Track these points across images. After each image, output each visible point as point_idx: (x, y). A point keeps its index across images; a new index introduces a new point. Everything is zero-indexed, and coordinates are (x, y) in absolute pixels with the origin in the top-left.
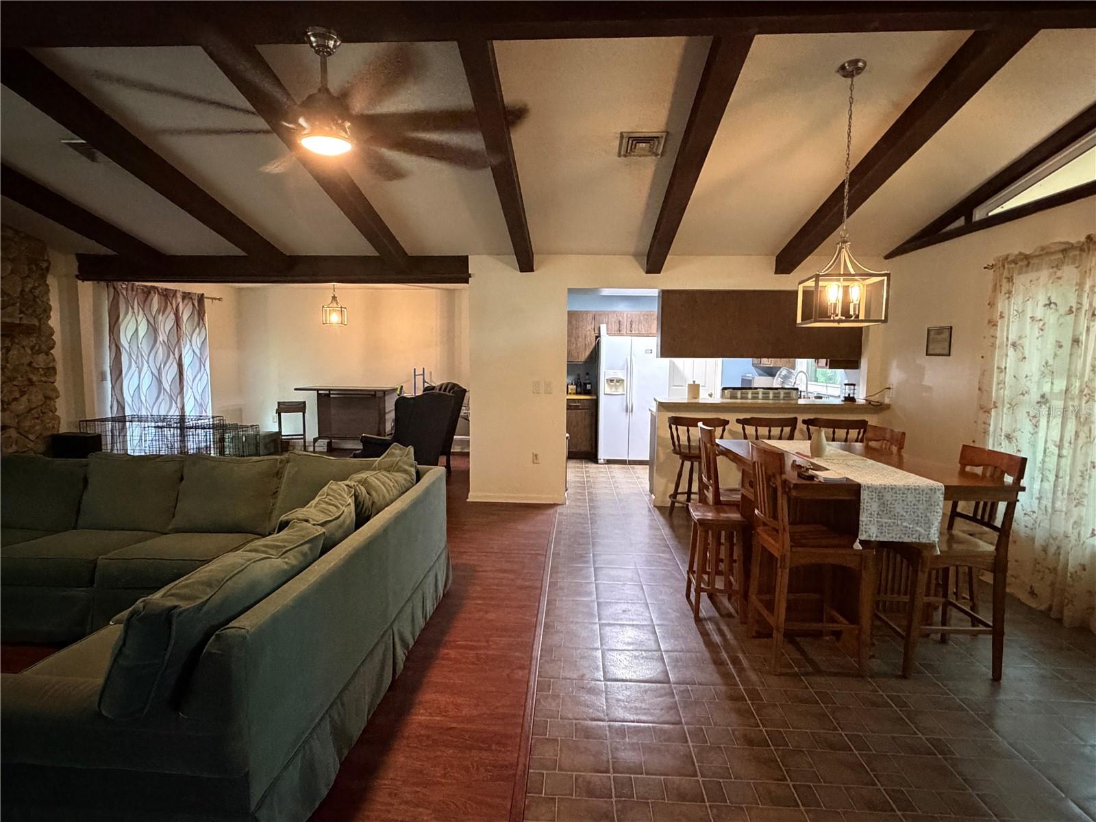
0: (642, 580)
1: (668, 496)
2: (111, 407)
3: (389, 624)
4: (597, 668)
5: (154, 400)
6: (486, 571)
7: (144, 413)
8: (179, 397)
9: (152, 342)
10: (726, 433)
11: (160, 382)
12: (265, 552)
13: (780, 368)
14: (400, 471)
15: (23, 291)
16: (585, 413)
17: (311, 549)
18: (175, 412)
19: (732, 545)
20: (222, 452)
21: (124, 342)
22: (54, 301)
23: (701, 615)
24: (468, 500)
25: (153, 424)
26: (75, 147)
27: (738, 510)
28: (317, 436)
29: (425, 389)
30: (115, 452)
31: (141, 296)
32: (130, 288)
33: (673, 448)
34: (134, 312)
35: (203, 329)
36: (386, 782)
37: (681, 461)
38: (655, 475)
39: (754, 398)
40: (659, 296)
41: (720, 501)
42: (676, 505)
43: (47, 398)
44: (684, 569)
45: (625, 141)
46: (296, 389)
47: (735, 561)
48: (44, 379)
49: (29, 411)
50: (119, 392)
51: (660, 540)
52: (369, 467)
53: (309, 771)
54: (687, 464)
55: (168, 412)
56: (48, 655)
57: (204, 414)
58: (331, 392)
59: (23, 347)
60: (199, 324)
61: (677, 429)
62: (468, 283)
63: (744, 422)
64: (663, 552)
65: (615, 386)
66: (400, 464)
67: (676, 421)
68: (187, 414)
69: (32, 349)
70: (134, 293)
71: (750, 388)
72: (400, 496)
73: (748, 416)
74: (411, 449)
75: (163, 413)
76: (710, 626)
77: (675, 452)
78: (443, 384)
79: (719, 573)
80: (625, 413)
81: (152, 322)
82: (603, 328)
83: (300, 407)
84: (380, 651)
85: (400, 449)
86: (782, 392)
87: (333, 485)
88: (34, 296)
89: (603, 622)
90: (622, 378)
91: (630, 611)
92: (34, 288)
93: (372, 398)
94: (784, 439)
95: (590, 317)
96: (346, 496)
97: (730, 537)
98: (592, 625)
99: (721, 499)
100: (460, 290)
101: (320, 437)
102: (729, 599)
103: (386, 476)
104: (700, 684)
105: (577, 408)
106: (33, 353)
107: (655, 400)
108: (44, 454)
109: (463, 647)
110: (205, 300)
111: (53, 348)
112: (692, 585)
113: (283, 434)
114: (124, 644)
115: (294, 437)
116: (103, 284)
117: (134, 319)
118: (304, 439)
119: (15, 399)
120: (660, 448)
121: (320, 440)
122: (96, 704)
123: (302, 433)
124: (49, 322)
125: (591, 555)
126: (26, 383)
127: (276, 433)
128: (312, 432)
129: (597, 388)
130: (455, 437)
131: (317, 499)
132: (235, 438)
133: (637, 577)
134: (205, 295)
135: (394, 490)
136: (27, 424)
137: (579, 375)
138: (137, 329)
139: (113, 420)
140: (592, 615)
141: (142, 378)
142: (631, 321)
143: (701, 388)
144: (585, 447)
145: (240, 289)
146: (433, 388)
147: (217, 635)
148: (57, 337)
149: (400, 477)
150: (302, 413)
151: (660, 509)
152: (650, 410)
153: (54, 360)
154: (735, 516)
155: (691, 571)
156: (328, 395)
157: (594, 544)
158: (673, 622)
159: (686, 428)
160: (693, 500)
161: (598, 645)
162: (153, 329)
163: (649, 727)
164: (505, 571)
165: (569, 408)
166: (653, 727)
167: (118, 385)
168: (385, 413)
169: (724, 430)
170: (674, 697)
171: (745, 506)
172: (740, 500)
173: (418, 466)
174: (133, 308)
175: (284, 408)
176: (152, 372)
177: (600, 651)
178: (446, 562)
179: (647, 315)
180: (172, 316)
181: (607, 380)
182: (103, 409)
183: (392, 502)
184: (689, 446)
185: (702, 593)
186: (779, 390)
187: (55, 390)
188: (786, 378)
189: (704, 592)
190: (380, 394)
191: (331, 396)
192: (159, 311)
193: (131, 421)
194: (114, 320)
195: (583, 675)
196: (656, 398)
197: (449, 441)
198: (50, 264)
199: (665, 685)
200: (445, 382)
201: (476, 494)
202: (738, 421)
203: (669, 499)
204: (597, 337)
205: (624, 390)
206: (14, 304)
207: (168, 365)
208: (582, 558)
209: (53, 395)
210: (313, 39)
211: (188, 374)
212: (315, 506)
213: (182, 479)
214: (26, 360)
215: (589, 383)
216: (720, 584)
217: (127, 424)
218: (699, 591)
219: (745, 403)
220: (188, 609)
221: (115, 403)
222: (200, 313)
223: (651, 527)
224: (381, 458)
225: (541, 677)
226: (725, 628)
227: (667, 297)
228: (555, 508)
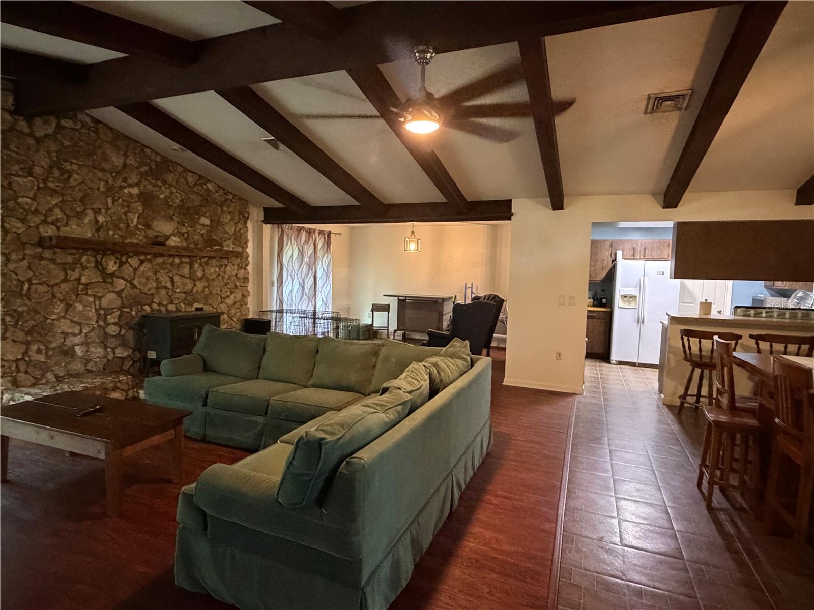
0: (654, 466)
1: (678, 396)
2: (276, 304)
3: (450, 470)
4: (614, 533)
5: (299, 300)
6: (517, 440)
7: (293, 308)
8: (314, 299)
9: (301, 261)
10: (738, 347)
11: (303, 288)
12: (375, 409)
13: (795, 290)
14: (459, 359)
15: (235, 231)
16: (601, 322)
17: (402, 409)
18: (311, 308)
19: (747, 447)
20: (337, 335)
21: (285, 262)
22: (250, 236)
23: (713, 505)
24: (503, 384)
25: (298, 315)
26: (269, 141)
27: (755, 416)
28: (396, 329)
29: (473, 299)
30: (277, 331)
31: (296, 233)
32: (290, 228)
33: (684, 356)
34: (291, 244)
35: (329, 254)
36: (447, 587)
37: (691, 368)
38: (665, 378)
39: (767, 316)
40: (674, 227)
41: (735, 406)
42: (686, 405)
43: (243, 296)
44: (695, 462)
45: (652, 101)
46: (384, 296)
47: (750, 462)
48: (242, 284)
49: (234, 304)
50: (281, 294)
51: (669, 433)
52: (437, 354)
53: (396, 566)
54: (698, 371)
55: (307, 307)
56: (245, 457)
57: (327, 310)
58: (407, 298)
59: (233, 265)
60: (327, 250)
61: (689, 340)
62: (510, 220)
63: (758, 338)
64: (674, 445)
65: (629, 300)
66: (460, 353)
67: (689, 334)
68: (317, 309)
69: (238, 266)
70: (292, 231)
71: (765, 308)
72: (459, 377)
73: (763, 333)
74: (467, 343)
75: (304, 308)
76: (723, 517)
77: (686, 359)
78: (486, 296)
79: (733, 470)
80: (637, 324)
81: (301, 249)
82: (619, 254)
83: (386, 308)
84: (443, 490)
85: (460, 342)
86: (799, 313)
87: (414, 365)
88: (241, 234)
89: (618, 496)
90: (635, 295)
91: (643, 490)
92: (241, 229)
93: (435, 304)
94: (803, 356)
95: (607, 245)
96: (423, 373)
97: (745, 440)
98: (609, 497)
99: (736, 405)
100: (502, 225)
101: (398, 330)
102: (742, 495)
103: (450, 362)
104: (714, 566)
105: (593, 317)
106: (238, 269)
107: (667, 314)
108: (240, 330)
109: (501, 496)
110: (332, 235)
111: (248, 265)
112: (704, 478)
113: (374, 326)
114: (294, 458)
115: (381, 328)
116: (276, 226)
117: (291, 248)
118: (388, 330)
119: (228, 296)
120: (670, 355)
121: (398, 332)
122: (276, 494)
123: (386, 326)
124: (247, 250)
125: (607, 439)
126: (234, 287)
127: (370, 325)
128: (393, 326)
129: (611, 301)
130: (494, 335)
131: (405, 374)
132: (346, 327)
133: (649, 462)
134: (332, 231)
135: (456, 372)
136: (232, 311)
137: (596, 291)
138: (292, 254)
139: (277, 311)
140: (608, 488)
141: (293, 285)
142: (645, 248)
143: (713, 306)
144: (598, 349)
145: (352, 227)
146: (479, 298)
147: (348, 462)
148: (250, 259)
149: (460, 362)
150: (387, 312)
151: (670, 407)
152: (661, 322)
153: (248, 273)
154: (752, 422)
155: (703, 464)
156: (405, 300)
157: (608, 430)
158: (685, 506)
159: (698, 339)
160: (702, 402)
161: (615, 515)
162: (301, 253)
163: (664, 594)
164: (533, 442)
165: (588, 317)
166: (668, 595)
167: (281, 290)
168: (443, 315)
169: (736, 344)
170: (688, 573)
171: (763, 414)
172: (757, 408)
173: (473, 356)
174: (291, 241)
175: (376, 308)
176: (299, 282)
177: (617, 520)
178: (489, 430)
179: (659, 243)
180: (312, 246)
181: (621, 296)
182: (271, 305)
183: (454, 381)
184: (701, 356)
185: (714, 486)
186: (796, 311)
187: (248, 291)
188: (802, 299)
189: (716, 485)
190: (441, 301)
191: (407, 301)
192: (305, 242)
193: (286, 313)
194: (280, 248)
195: (602, 538)
196: (668, 313)
197: (490, 338)
198: (249, 214)
199: (680, 561)
200: (489, 293)
201: (509, 380)
202: (751, 336)
203: (678, 400)
204: (613, 261)
205: (636, 303)
206: (231, 239)
207: (309, 277)
208: (598, 440)
209: (247, 294)
210: (417, 55)
211: (320, 283)
212: (404, 379)
213: (317, 352)
214: (234, 273)
215: (605, 298)
216: (734, 480)
217: (284, 314)
218: (711, 484)
219: (758, 321)
220: (331, 441)
221: (279, 301)
222: (328, 243)
223: (660, 421)
224: (446, 347)
225: (566, 532)
226: (739, 521)
227: (682, 229)
228: (574, 397)
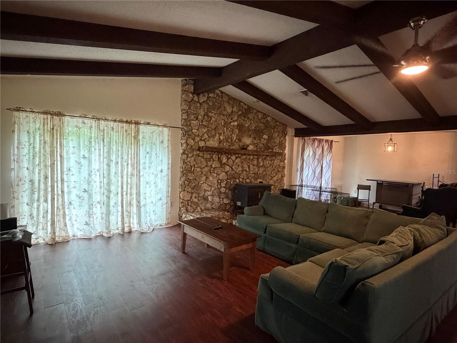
2: (299, 182)
3: (430, 306)
5: (312, 179)
7: (308, 184)
8: (320, 180)
9: (314, 158)
11: (315, 173)
12: (378, 253)
14: (437, 228)
15: (280, 141)
17: (396, 257)
18: (318, 185)
21: (305, 158)
22: (287, 144)
25: (311, 189)
26: (303, 92)
28: (375, 201)
29: (440, 186)
30: (299, 197)
31: (312, 142)
32: (309, 139)
34: (309, 148)
35: (331, 154)
43: (282, 176)
46: (367, 180)
48: (282, 170)
49: (277, 180)
50: (302, 176)
52: (417, 223)
55: (316, 185)
57: (328, 187)
58: (384, 182)
59: (278, 160)
60: (330, 151)
66: (437, 224)
68: (322, 186)
69: (280, 160)
70: (310, 141)
72: (438, 241)
74: (443, 217)
75: (314, 185)
81: (314, 151)
83: (368, 188)
85: (437, 216)
87: (401, 228)
88: (282, 143)
92: (282, 140)
93: (406, 187)
96: (409, 235)
101: (376, 202)
103: (429, 229)
106: (280, 162)
108: (279, 194)
111: (285, 160)
113: (359, 198)
115: (364, 200)
116: (301, 138)
117: (309, 150)
118: (369, 202)
119: (274, 176)
121: (376, 204)
122: (315, 292)
123: (368, 199)
124: (285, 152)
126: (277, 171)
127: (356, 198)
128: (373, 200)
131: (395, 233)
132: (339, 198)
134: (333, 141)
135: (435, 238)
136: (276, 184)
138: (309, 153)
139: (299, 186)
141: (309, 170)
145: (346, 137)
147: (362, 284)
148: (286, 156)
149: (438, 231)
150: (368, 191)
153: (285, 164)
162: (315, 153)
167: (302, 174)
168: (412, 195)
173: (448, 227)
174: (309, 146)
175: (360, 187)
176: (312, 170)
180: (321, 149)
182: (296, 182)
183: (434, 244)
187: (284, 174)
190: (411, 186)
191: (383, 184)
192: (317, 147)
193: (305, 187)
194: (303, 151)
198: (287, 132)
206: (277, 146)
207: (318, 166)
210: (412, 24)
211: (324, 171)
212: (395, 236)
213: (328, 212)
214: (278, 164)
217: (303, 187)
220: (352, 268)
221: (300, 180)
222: (331, 147)
224: (425, 219)
